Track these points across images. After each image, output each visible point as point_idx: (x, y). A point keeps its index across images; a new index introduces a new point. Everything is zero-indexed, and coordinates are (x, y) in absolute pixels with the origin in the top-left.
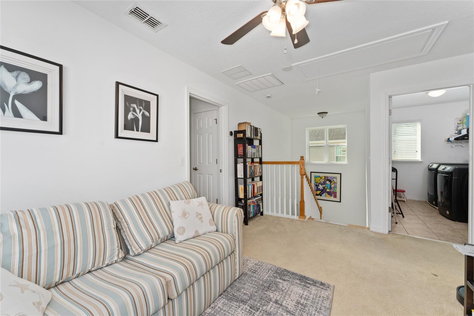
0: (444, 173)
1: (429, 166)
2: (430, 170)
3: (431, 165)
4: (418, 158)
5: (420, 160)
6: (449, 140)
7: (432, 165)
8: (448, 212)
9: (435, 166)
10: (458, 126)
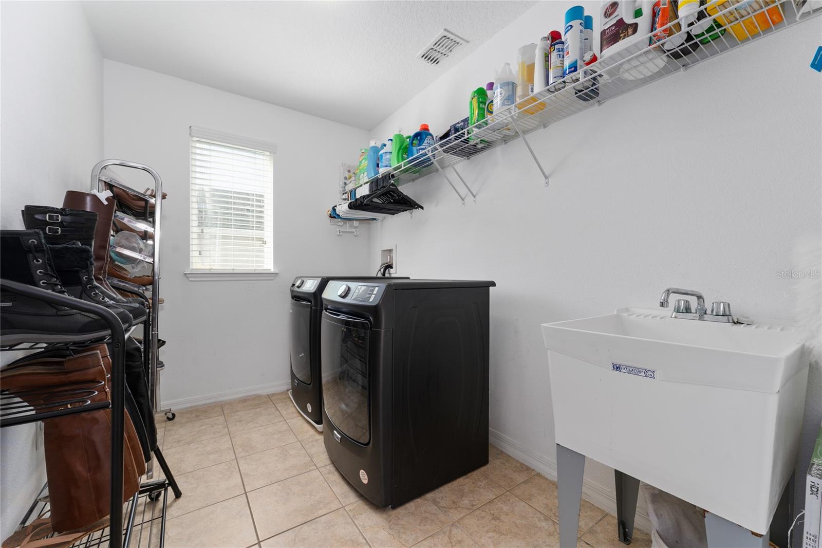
0: (344, 310)
1: (294, 285)
2: (297, 297)
3: (298, 284)
4: (268, 264)
5: (272, 271)
6: (334, 215)
7: (303, 282)
8: (364, 477)
9: (310, 286)
10: (345, 184)
